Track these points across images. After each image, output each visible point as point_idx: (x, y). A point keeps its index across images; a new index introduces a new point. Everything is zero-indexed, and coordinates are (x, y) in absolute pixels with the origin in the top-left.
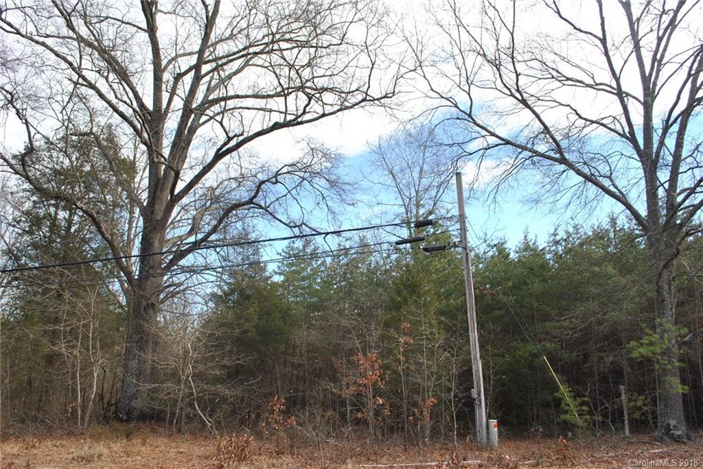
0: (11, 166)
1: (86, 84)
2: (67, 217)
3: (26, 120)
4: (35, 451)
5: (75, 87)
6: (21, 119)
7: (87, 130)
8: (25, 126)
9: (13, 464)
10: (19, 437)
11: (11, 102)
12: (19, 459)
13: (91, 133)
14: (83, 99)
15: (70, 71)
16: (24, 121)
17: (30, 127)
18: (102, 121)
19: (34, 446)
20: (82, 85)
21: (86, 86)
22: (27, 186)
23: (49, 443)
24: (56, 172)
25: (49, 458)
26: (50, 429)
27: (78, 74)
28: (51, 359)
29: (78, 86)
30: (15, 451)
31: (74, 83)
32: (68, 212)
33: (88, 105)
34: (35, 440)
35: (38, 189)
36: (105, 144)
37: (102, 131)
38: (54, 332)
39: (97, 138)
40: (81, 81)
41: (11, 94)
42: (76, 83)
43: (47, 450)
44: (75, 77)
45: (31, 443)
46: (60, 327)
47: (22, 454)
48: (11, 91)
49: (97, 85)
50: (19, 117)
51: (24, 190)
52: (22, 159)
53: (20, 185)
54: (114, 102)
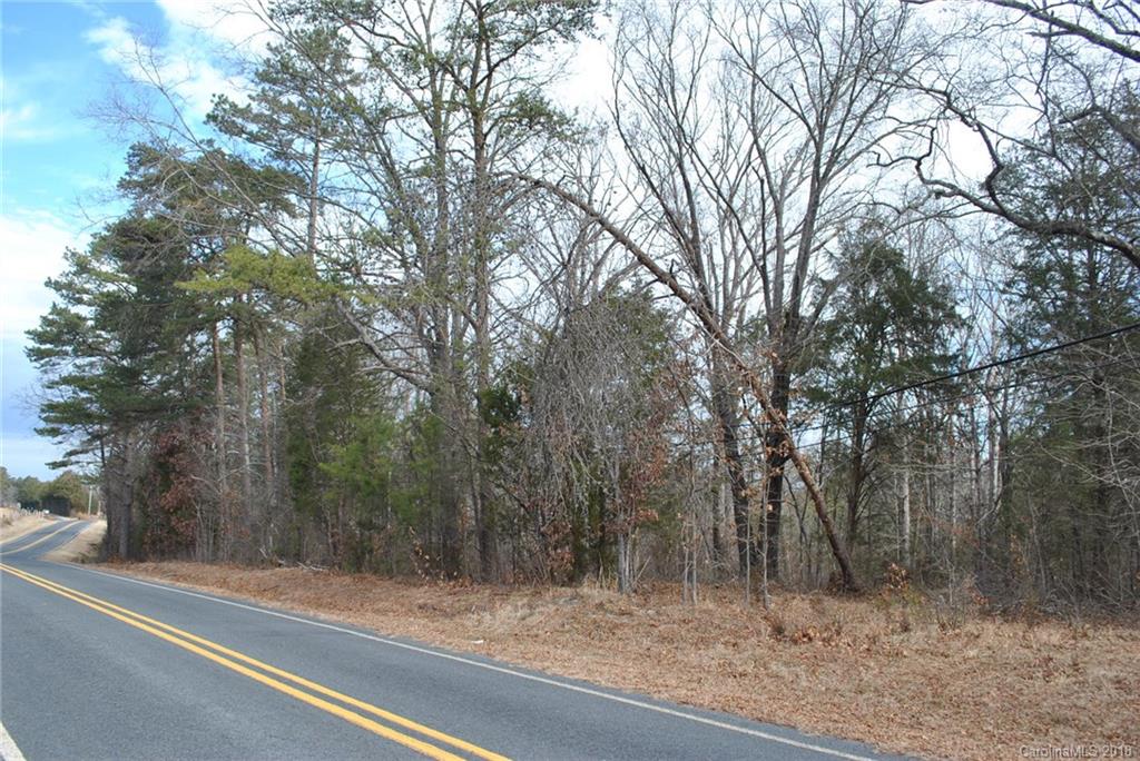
0: (976, 202)
1: (1062, 30)
2: (1085, 260)
3: (979, 125)
4: (1087, 643)
5: (1049, 42)
6: (970, 126)
7: (1086, 105)
8: (979, 133)
9: (1051, 659)
10: (1063, 619)
11: (949, 105)
12: (1063, 653)
13: (1095, 108)
14: (1066, 57)
15: (1029, 20)
16: (976, 128)
17: (988, 132)
18: (1109, 80)
19: (1085, 635)
20: (1057, 34)
21: (1066, 33)
22: (1009, 226)
23: (1111, 632)
24: (1052, 191)
25: (1111, 656)
26: (1112, 609)
27: (1046, 20)
28: (1102, 494)
29: (1053, 39)
30: (1055, 639)
31: (1043, 35)
32: (1085, 252)
33: (1076, 63)
34: (1087, 626)
35: (1025, 226)
36: (1123, 117)
37: (1113, 99)
38: (1098, 451)
39: (1106, 113)
40: (1055, 29)
41: (945, 93)
42: (1048, 36)
43: (1108, 642)
44: (1044, 27)
45: (1080, 630)
46: (1108, 443)
47: (1067, 646)
48: (943, 90)
49: (1082, 24)
50: (966, 123)
51: (1007, 234)
52: (989, 185)
53: (1000, 227)
54: (1120, 42)
